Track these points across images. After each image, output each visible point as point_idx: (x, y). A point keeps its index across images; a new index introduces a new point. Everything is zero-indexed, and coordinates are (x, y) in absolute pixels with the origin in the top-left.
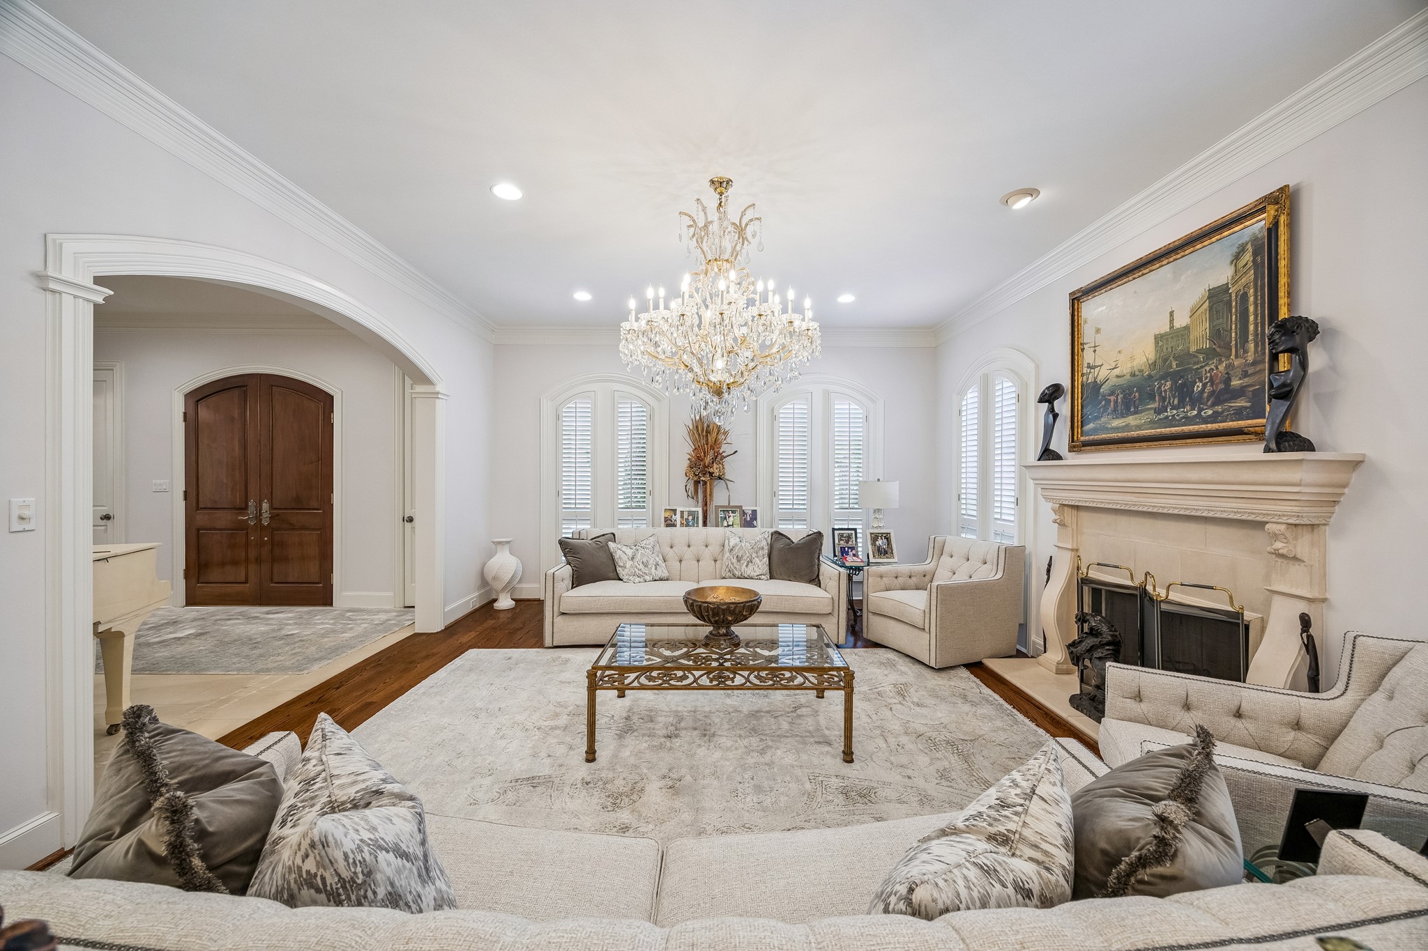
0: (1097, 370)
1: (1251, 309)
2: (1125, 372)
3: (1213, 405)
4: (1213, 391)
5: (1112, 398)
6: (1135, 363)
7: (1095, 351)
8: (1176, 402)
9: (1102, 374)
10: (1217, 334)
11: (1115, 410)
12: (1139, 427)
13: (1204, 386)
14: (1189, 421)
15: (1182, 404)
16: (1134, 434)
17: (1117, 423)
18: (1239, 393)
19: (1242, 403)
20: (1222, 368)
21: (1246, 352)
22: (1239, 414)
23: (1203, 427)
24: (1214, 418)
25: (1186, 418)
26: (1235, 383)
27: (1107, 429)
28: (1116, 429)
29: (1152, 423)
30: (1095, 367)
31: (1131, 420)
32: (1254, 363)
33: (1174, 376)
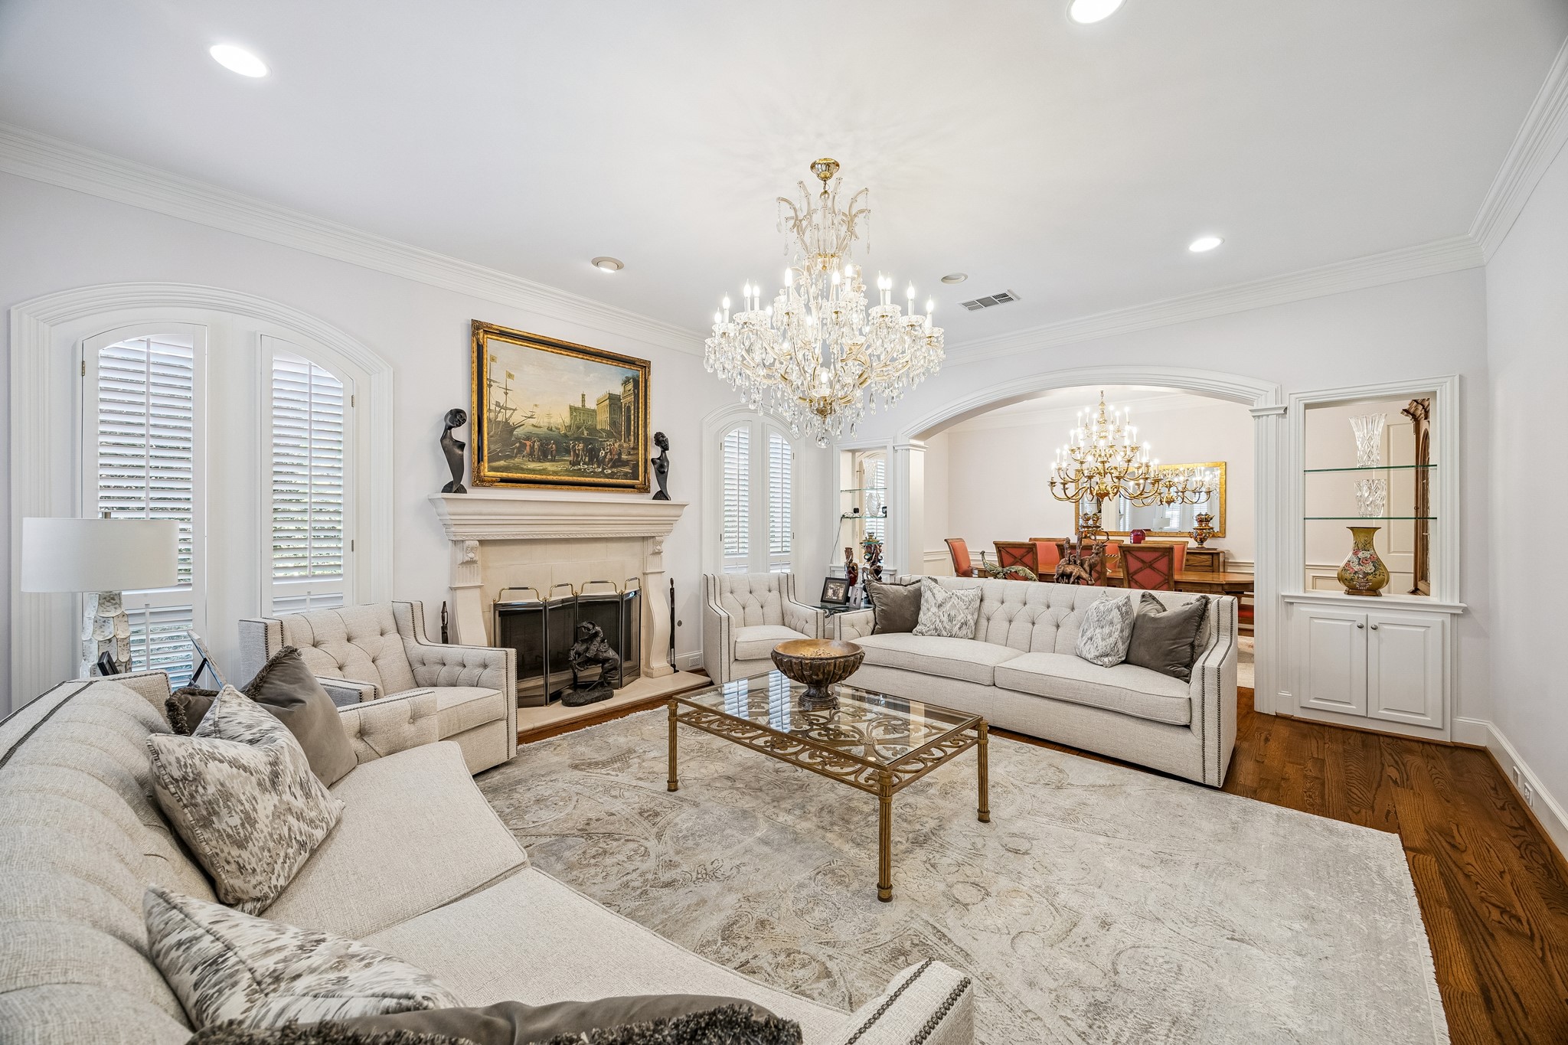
0: (509, 413)
1: (632, 417)
2: (542, 424)
3: (611, 467)
4: (612, 459)
5: (528, 443)
6: (552, 420)
7: (506, 394)
8: (587, 460)
9: (515, 419)
10: (613, 423)
11: (531, 454)
12: (555, 473)
13: (606, 453)
14: (596, 475)
15: (591, 462)
16: (551, 478)
17: (532, 465)
18: (625, 463)
19: (627, 469)
20: (617, 445)
21: (629, 440)
22: (626, 476)
23: (607, 481)
24: (611, 476)
25: (594, 472)
26: (624, 457)
27: (522, 469)
28: (533, 471)
29: (568, 472)
30: (506, 409)
31: (548, 466)
32: (633, 449)
33: (586, 441)
